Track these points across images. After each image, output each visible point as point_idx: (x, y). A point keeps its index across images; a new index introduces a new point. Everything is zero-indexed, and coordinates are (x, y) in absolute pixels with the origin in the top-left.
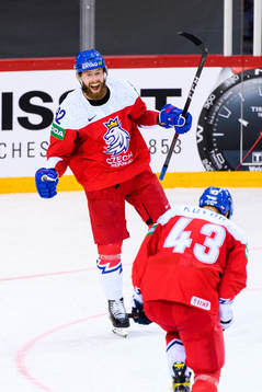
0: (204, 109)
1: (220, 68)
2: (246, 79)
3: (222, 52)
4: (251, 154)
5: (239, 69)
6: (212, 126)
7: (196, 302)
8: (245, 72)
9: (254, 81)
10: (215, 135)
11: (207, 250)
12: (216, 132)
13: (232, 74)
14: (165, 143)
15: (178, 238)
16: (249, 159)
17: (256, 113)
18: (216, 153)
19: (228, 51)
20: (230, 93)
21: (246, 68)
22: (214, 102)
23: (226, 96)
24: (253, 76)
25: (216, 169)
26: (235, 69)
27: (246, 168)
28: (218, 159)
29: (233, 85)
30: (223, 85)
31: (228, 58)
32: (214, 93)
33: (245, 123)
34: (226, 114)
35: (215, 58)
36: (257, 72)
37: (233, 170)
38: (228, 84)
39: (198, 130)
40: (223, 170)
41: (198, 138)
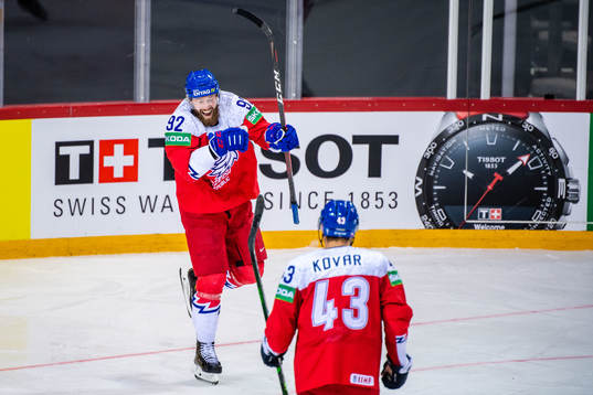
0: (424, 159)
1: (443, 113)
2: (471, 125)
3: (445, 94)
4: (476, 210)
5: (463, 114)
6: (433, 178)
7: (357, 379)
8: (471, 117)
9: (481, 128)
10: (436, 188)
11: (356, 313)
12: (438, 185)
13: (456, 120)
14: (379, 196)
15: (325, 311)
16: (473, 215)
17: (483, 164)
18: (437, 208)
19: (451, 94)
20: (453, 140)
21: (472, 113)
22: (435, 150)
23: (449, 145)
24: (480, 122)
25: (437, 227)
26: (459, 113)
27: (471, 226)
28: (439, 215)
29: (457, 132)
30: (446, 131)
31: (452, 101)
32: (436, 140)
33: (470, 175)
34: (449, 164)
35: (436, 101)
36: (485, 117)
37: (456, 228)
38: (451, 131)
39: (417, 182)
40: (444, 227)
41: (416, 191)
